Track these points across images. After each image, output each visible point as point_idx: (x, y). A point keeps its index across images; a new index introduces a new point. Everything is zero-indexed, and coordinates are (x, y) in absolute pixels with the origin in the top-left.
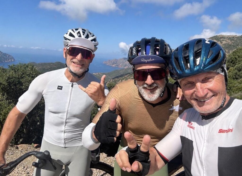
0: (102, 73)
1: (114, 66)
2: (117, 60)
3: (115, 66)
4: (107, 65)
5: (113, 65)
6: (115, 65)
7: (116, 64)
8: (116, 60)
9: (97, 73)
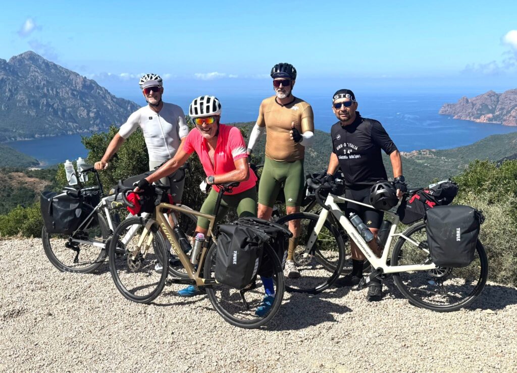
0: (434, 150)
1: (483, 119)
2: (498, 96)
3: (490, 119)
4: (455, 117)
5: (479, 118)
6: (490, 115)
7: (492, 111)
8: (495, 97)
9: (414, 152)
